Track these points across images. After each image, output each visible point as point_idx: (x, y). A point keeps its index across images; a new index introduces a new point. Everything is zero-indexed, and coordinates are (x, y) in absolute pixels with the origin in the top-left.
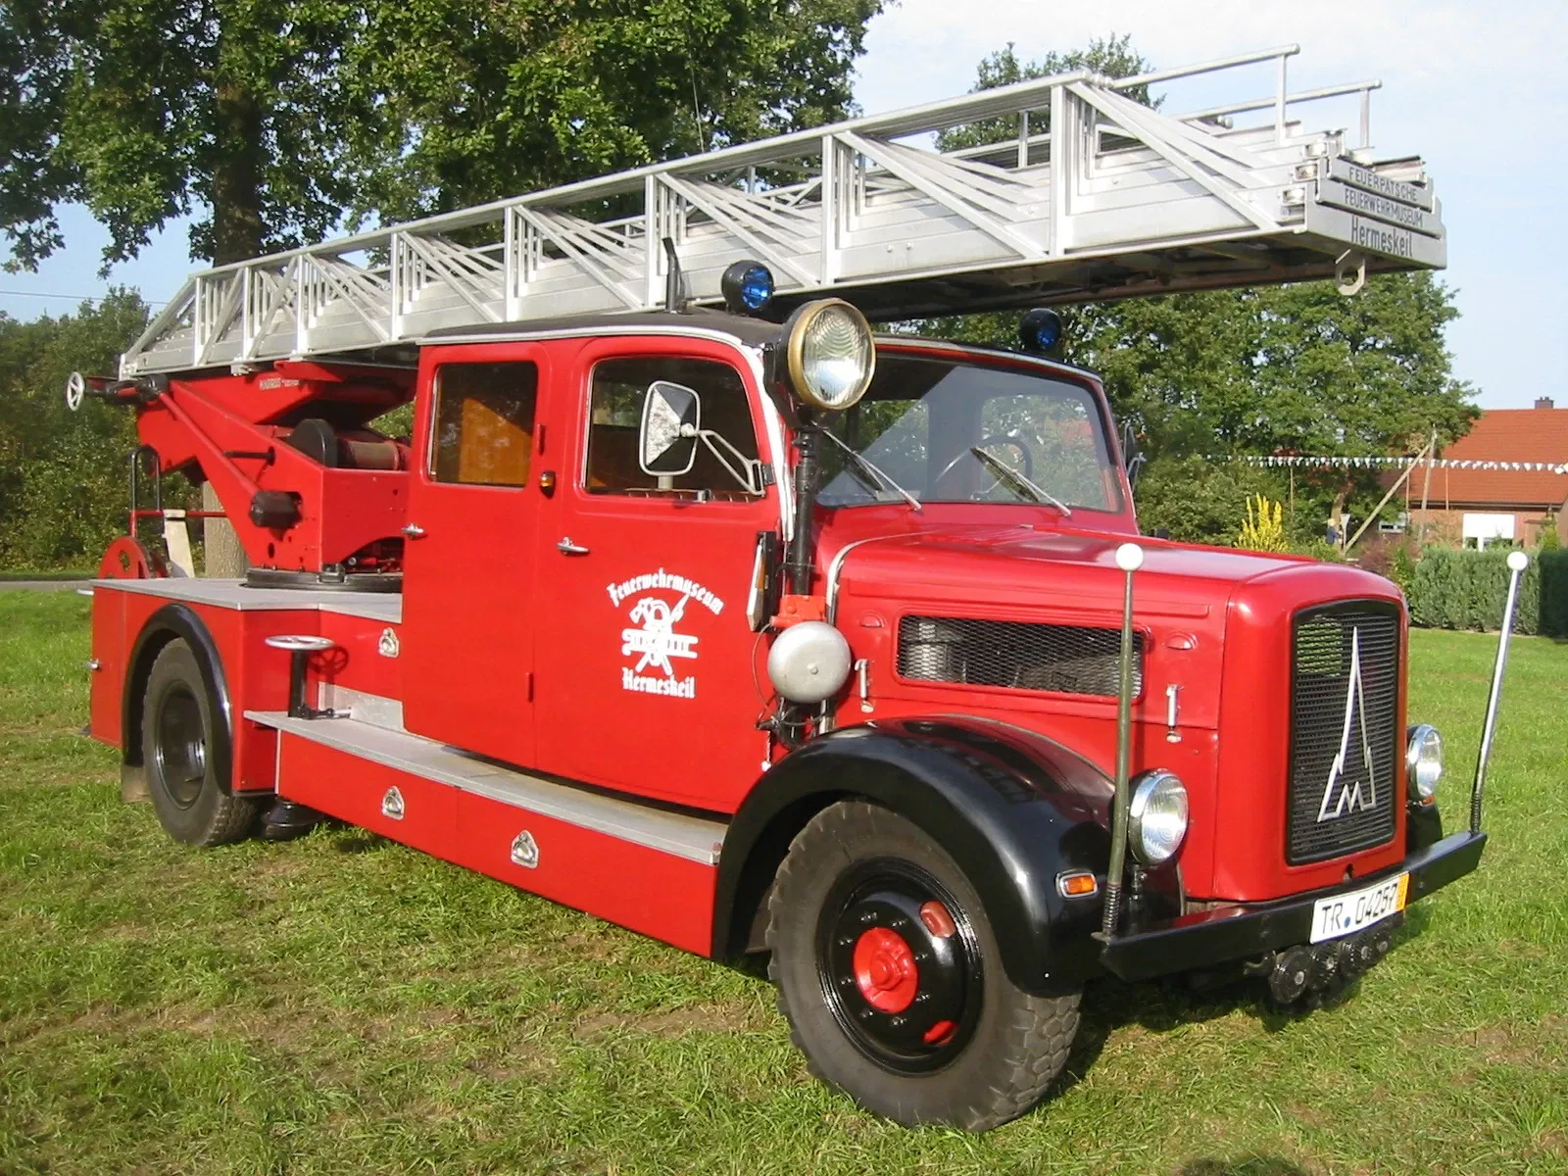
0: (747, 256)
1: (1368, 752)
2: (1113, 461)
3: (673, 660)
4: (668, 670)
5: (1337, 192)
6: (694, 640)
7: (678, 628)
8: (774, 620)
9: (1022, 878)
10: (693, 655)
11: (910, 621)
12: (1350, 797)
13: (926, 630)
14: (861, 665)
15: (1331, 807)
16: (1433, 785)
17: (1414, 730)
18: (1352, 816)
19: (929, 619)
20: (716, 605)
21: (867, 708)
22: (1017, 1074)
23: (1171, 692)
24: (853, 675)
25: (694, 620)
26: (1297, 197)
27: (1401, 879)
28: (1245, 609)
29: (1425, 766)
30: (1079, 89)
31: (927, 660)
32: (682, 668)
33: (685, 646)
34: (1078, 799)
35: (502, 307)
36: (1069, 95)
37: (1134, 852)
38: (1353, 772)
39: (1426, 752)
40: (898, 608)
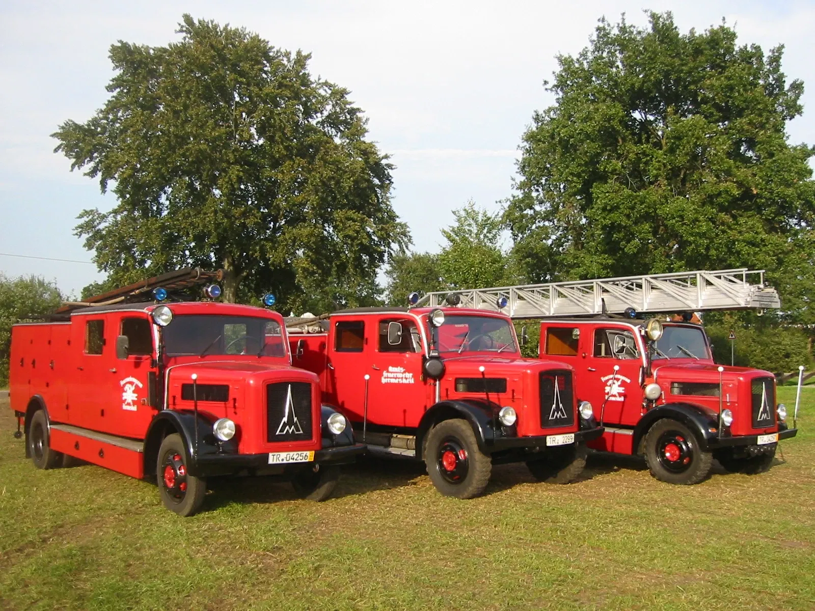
0: (630, 307)
1: (768, 407)
2: (706, 345)
3: (618, 393)
4: (617, 395)
5: (756, 298)
6: (623, 388)
7: (619, 386)
8: (645, 383)
9: (703, 431)
10: (623, 392)
11: (672, 383)
12: (764, 416)
13: (676, 385)
14: (663, 392)
15: (761, 418)
16: (784, 417)
17: (779, 405)
18: (765, 420)
19: (676, 382)
20: (628, 381)
21: (664, 401)
22: (699, 473)
23: (728, 395)
24: (661, 394)
25: (623, 384)
26: (748, 300)
27: (777, 435)
28: (741, 379)
29: (782, 413)
30: (703, 274)
31: (676, 391)
32: (620, 395)
33: (621, 390)
34: (710, 416)
35: (549, 310)
36: (700, 275)
37: (723, 425)
38: (765, 411)
39: (782, 410)
40: (669, 380)
